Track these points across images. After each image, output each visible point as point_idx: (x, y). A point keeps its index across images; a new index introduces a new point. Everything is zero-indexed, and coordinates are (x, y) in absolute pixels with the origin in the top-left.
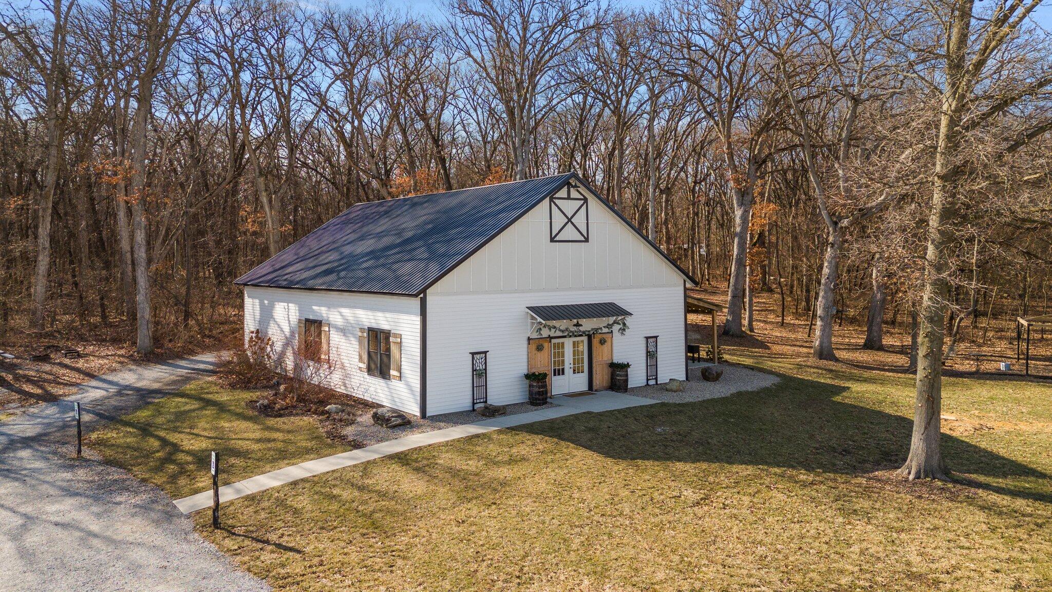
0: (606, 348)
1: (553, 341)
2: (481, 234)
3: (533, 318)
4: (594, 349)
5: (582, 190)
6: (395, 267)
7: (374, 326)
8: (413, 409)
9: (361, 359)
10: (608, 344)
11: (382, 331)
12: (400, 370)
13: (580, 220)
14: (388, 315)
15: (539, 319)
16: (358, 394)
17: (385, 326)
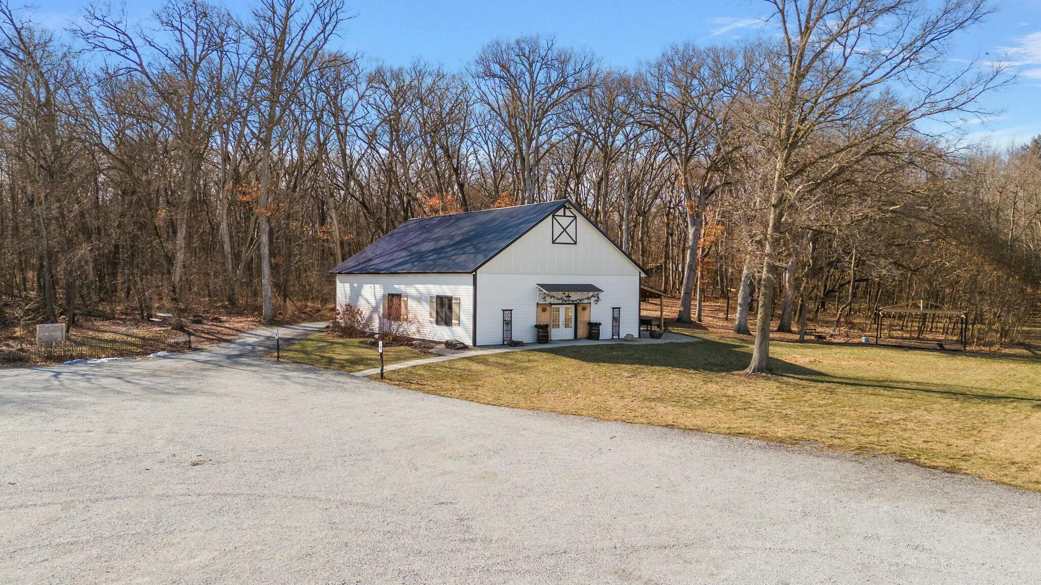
0: (587, 312)
1: (553, 306)
2: (509, 238)
3: (540, 291)
4: (579, 313)
5: (573, 210)
6: (453, 258)
7: (441, 294)
8: (469, 342)
9: (431, 316)
10: (587, 311)
11: (446, 297)
12: (459, 319)
13: (571, 231)
14: (451, 287)
15: (544, 291)
16: (429, 337)
17: (449, 294)
